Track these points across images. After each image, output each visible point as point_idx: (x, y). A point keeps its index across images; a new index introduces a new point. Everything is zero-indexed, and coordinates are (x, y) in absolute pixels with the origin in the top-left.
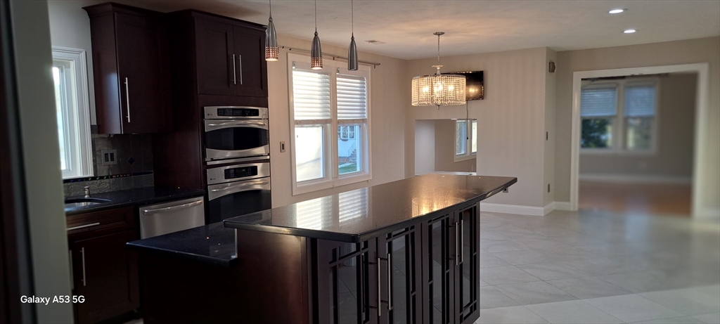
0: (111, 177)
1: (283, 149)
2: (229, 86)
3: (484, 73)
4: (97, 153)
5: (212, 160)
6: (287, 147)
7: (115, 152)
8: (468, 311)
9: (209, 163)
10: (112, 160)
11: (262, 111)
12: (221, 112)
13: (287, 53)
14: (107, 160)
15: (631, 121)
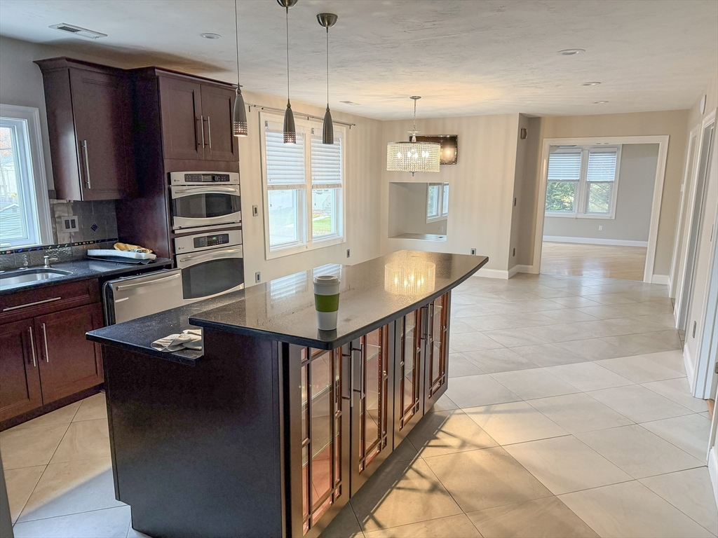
0: (73, 245)
1: (256, 212)
2: (196, 149)
3: (459, 137)
4: (57, 220)
5: (181, 228)
6: (260, 210)
7: (76, 218)
8: (437, 385)
9: (176, 232)
10: (74, 227)
11: (232, 175)
12: (188, 178)
13: (259, 112)
14: (68, 227)
15: (594, 186)
